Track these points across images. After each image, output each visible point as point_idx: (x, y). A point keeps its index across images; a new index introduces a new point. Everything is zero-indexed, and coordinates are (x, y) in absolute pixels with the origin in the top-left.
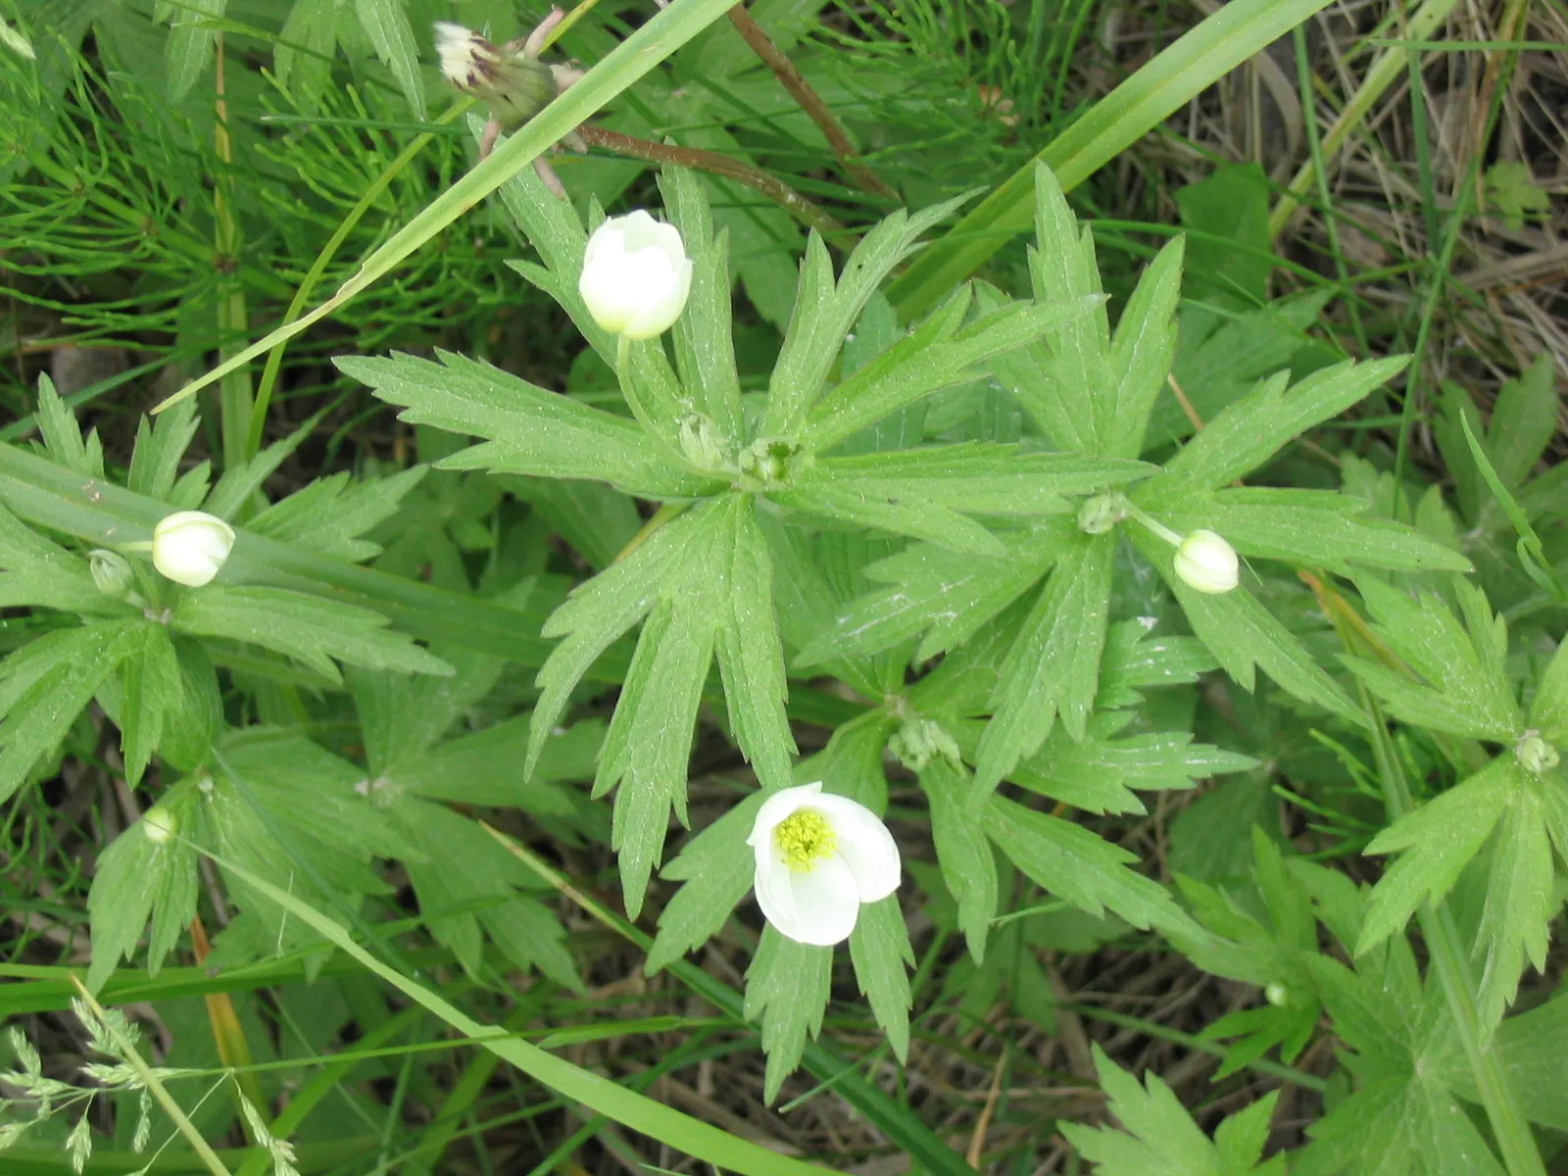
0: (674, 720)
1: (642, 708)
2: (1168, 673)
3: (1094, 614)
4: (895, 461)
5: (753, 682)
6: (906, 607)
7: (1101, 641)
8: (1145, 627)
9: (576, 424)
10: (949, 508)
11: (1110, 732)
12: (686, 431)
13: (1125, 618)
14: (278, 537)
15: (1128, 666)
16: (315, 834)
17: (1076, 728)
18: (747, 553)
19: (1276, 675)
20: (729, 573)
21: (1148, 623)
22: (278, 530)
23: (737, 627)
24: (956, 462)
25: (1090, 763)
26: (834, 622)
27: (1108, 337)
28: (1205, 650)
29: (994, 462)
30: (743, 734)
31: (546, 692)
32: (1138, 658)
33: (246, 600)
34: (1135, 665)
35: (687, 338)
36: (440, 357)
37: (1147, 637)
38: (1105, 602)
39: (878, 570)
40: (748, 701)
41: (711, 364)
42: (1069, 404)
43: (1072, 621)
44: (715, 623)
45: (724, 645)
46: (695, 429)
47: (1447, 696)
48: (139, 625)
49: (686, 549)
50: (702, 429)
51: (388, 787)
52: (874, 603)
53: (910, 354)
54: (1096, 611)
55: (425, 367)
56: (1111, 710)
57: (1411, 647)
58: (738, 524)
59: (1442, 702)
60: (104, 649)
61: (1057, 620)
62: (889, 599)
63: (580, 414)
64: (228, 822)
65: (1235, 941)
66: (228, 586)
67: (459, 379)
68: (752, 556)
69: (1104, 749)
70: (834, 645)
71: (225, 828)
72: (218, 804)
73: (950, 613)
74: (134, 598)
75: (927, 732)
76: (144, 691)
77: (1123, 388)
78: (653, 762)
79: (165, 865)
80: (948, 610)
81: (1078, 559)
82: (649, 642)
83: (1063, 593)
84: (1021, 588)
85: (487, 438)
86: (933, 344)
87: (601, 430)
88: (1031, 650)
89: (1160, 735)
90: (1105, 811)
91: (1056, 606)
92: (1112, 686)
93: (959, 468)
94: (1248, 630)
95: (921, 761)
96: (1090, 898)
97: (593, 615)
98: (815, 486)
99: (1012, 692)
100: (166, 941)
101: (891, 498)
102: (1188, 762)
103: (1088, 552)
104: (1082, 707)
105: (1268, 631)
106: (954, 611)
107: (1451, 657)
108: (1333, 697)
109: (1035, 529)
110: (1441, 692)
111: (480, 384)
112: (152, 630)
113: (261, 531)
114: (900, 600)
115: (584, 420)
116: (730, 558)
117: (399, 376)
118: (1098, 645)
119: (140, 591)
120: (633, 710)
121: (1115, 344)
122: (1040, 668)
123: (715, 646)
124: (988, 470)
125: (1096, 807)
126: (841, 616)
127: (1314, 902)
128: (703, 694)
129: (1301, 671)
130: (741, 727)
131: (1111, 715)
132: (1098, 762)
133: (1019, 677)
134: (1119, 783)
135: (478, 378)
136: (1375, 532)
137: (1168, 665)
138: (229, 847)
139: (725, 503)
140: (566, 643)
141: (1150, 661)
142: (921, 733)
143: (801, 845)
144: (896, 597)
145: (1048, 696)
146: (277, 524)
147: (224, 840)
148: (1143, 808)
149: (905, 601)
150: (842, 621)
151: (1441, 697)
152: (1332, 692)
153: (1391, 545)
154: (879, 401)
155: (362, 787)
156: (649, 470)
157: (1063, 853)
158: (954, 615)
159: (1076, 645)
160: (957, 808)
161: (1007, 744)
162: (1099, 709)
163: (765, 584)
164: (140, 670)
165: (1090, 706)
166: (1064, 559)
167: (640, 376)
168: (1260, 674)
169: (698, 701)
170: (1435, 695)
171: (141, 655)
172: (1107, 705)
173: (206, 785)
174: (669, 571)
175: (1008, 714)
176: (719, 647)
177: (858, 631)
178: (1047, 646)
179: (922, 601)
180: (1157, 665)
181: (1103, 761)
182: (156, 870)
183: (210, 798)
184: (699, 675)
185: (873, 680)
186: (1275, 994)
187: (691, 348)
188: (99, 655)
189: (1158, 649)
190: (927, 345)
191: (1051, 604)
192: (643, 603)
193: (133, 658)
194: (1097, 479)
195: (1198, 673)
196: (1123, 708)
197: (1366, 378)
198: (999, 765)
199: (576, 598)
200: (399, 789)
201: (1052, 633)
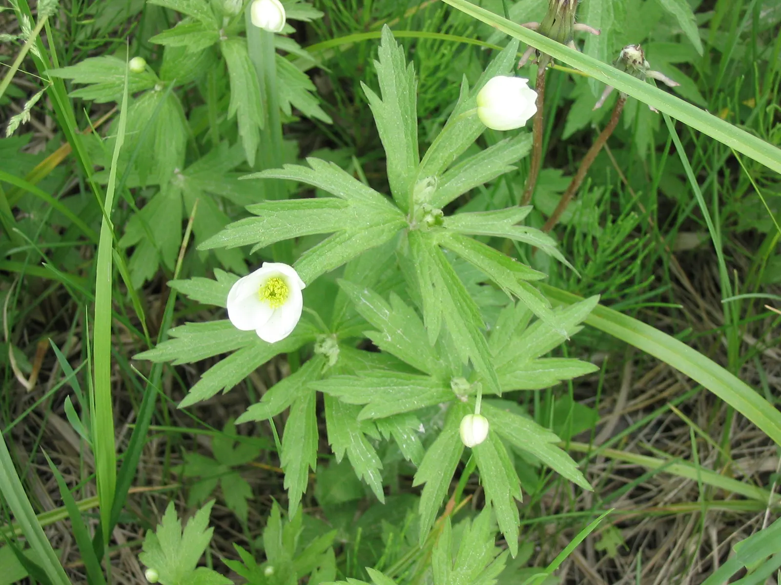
0: (296, 228)
1: (295, 212)
2: (404, 446)
3: (415, 402)
4: (453, 278)
5: (329, 254)
6: (384, 318)
7: (406, 411)
8: (419, 428)
9: (406, 135)
10: (442, 311)
11: (366, 432)
12: (426, 181)
13: (419, 418)
14: (278, 71)
15: (399, 428)
16: (157, 141)
17: (363, 415)
18: (383, 231)
19: (425, 493)
20: (371, 226)
21: (422, 429)
22: (281, 69)
23: (350, 238)
24: (464, 304)
25: (349, 430)
26: (364, 289)
27: (540, 356)
28: (421, 458)
29: (472, 321)
30: (304, 259)
31: (282, 171)
32: (404, 430)
33: (246, 66)
34: (401, 431)
35: (464, 168)
36: (410, 65)
37: (416, 432)
38: (423, 406)
39: (395, 298)
40: (320, 255)
41: (456, 184)
42: (502, 353)
43: (409, 394)
44: (348, 228)
45: (340, 235)
46: (429, 184)
47: (451, 573)
48: (216, 26)
49: (373, 204)
50: (430, 188)
51: (181, 181)
52: (380, 302)
53: (502, 264)
54: (417, 403)
55: (402, 61)
56: (377, 428)
57: (467, 547)
58: (393, 223)
59: (447, 572)
60: (201, 13)
61: (407, 387)
62: (384, 308)
63: (412, 135)
64: (146, 103)
65: (282, 543)
66: (248, 56)
67: (403, 78)
68: (383, 234)
69: (358, 433)
70: (354, 293)
71: (143, 103)
72: (152, 96)
73: (390, 338)
74: (226, 20)
75: (334, 349)
76: (191, 34)
77: (519, 372)
78: (273, 227)
79: (118, 82)
80: (391, 336)
81: (437, 385)
82: (326, 202)
83: (419, 385)
84: (414, 365)
85: (383, 100)
86: (512, 273)
87: (408, 147)
88: (389, 380)
89: (376, 454)
90: (331, 445)
91: (413, 384)
92: (387, 425)
93: (462, 307)
94: (440, 472)
95: (322, 350)
96: (288, 458)
97: (326, 176)
98: (425, 250)
99: (368, 380)
100: (85, 95)
101: (435, 284)
102: (369, 472)
103: (441, 389)
104: (373, 415)
105: (444, 481)
106: (392, 339)
107: (470, 567)
108: (427, 523)
109: (441, 361)
110: (452, 570)
111: (405, 87)
112: (216, 32)
113: (278, 62)
114: (386, 314)
115: (410, 138)
116: (378, 224)
117: (391, 53)
118: (403, 410)
119: (230, 23)
120: (293, 208)
121: (537, 361)
122: (382, 388)
123: (338, 231)
124: (467, 320)
125: (331, 440)
126: (367, 290)
127: (318, 569)
128: (314, 235)
129: (432, 503)
130: (306, 257)
131: (375, 429)
132: (350, 433)
133: (375, 380)
134: (345, 446)
135: (407, 85)
136: (510, 508)
137: (408, 445)
138: (136, 108)
139: (398, 214)
140: (309, 169)
141: (406, 437)
142: (332, 346)
143: (272, 290)
144: (386, 311)
145: (371, 397)
146: (283, 68)
147: (137, 104)
148: (340, 461)
149: (386, 316)
150: (366, 292)
151: (450, 571)
152: (429, 521)
153: (507, 517)
154: (475, 260)
155: (177, 170)
156: (399, 176)
157: (302, 438)
158: (390, 340)
159: (399, 400)
160: (300, 384)
161: (343, 388)
162: (375, 422)
163: (374, 243)
164: (199, 30)
165: (375, 417)
166: (434, 379)
167: (439, 154)
168: (422, 487)
169: (310, 234)
170: (449, 569)
171: (205, 29)
172: (378, 425)
173: (158, 88)
174: (360, 200)
175: (356, 382)
176: (338, 233)
177: (365, 301)
178: (394, 387)
179: (390, 324)
180: (406, 440)
181: (352, 435)
182: (114, 79)
183: (153, 92)
184: (321, 229)
185: (340, 324)
186: (269, 570)
187: (460, 172)
188: (198, 11)
189: (413, 438)
190: (511, 270)
191: (412, 381)
192: (342, 194)
193: (203, 26)
194: (484, 371)
195: (410, 460)
196: (381, 433)
197: (573, 476)
198: (332, 389)
199: (331, 166)
200: (182, 185)
201: (400, 387)
